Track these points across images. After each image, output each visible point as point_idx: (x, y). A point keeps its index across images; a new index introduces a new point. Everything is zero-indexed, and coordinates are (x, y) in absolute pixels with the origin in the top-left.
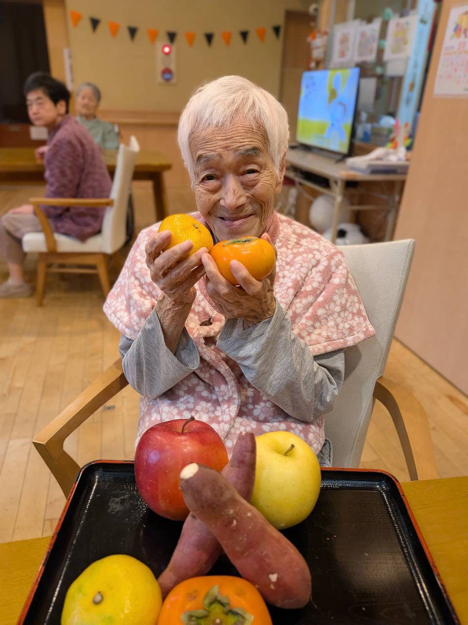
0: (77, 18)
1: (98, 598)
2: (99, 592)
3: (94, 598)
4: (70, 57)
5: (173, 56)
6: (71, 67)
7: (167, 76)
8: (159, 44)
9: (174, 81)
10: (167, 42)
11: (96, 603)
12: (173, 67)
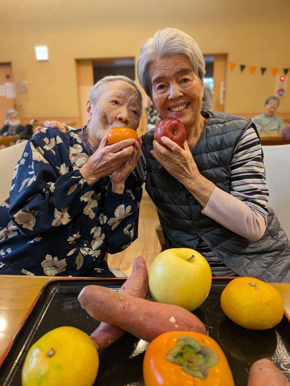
0: (233, 66)
1: (52, 352)
2: (52, 349)
3: (48, 352)
4: (225, 86)
5: (286, 82)
6: (224, 92)
7: (281, 93)
8: (278, 76)
9: (285, 95)
10: (283, 74)
11: (50, 356)
12: (285, 88)
